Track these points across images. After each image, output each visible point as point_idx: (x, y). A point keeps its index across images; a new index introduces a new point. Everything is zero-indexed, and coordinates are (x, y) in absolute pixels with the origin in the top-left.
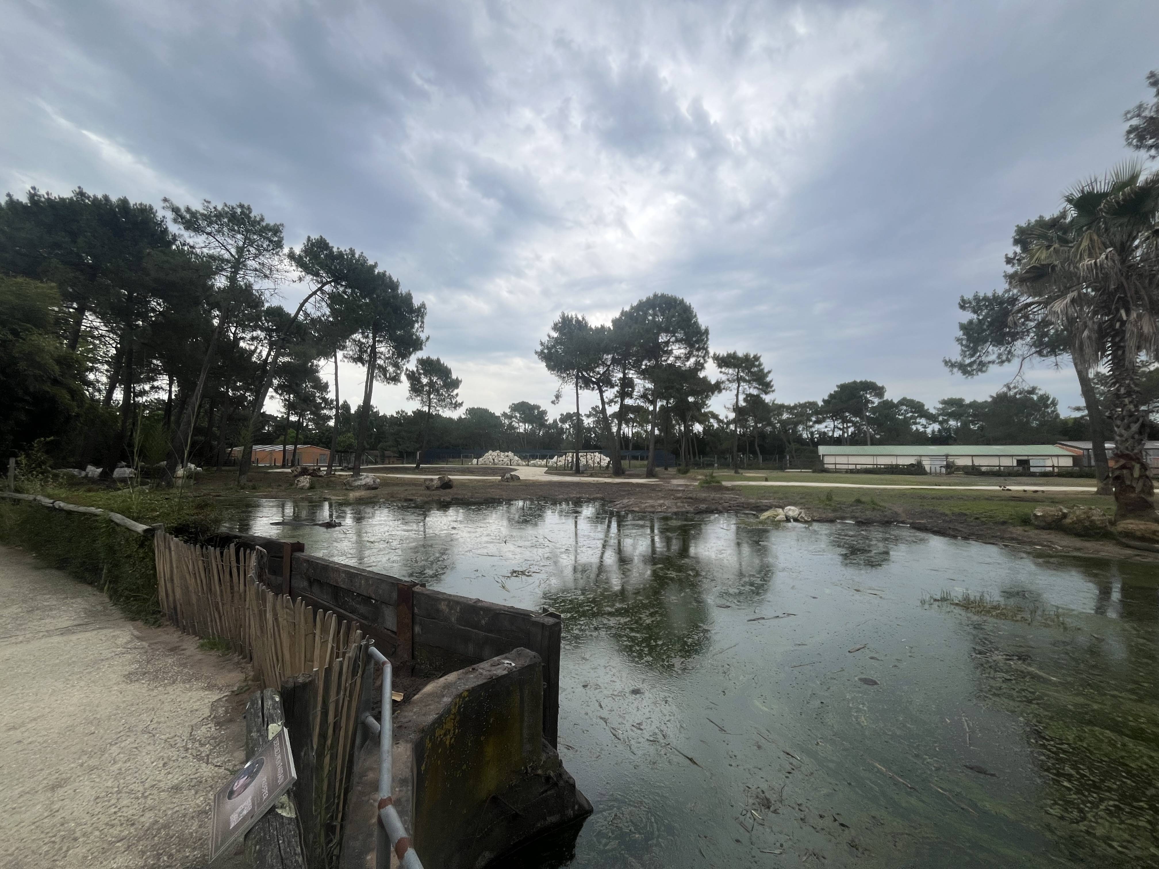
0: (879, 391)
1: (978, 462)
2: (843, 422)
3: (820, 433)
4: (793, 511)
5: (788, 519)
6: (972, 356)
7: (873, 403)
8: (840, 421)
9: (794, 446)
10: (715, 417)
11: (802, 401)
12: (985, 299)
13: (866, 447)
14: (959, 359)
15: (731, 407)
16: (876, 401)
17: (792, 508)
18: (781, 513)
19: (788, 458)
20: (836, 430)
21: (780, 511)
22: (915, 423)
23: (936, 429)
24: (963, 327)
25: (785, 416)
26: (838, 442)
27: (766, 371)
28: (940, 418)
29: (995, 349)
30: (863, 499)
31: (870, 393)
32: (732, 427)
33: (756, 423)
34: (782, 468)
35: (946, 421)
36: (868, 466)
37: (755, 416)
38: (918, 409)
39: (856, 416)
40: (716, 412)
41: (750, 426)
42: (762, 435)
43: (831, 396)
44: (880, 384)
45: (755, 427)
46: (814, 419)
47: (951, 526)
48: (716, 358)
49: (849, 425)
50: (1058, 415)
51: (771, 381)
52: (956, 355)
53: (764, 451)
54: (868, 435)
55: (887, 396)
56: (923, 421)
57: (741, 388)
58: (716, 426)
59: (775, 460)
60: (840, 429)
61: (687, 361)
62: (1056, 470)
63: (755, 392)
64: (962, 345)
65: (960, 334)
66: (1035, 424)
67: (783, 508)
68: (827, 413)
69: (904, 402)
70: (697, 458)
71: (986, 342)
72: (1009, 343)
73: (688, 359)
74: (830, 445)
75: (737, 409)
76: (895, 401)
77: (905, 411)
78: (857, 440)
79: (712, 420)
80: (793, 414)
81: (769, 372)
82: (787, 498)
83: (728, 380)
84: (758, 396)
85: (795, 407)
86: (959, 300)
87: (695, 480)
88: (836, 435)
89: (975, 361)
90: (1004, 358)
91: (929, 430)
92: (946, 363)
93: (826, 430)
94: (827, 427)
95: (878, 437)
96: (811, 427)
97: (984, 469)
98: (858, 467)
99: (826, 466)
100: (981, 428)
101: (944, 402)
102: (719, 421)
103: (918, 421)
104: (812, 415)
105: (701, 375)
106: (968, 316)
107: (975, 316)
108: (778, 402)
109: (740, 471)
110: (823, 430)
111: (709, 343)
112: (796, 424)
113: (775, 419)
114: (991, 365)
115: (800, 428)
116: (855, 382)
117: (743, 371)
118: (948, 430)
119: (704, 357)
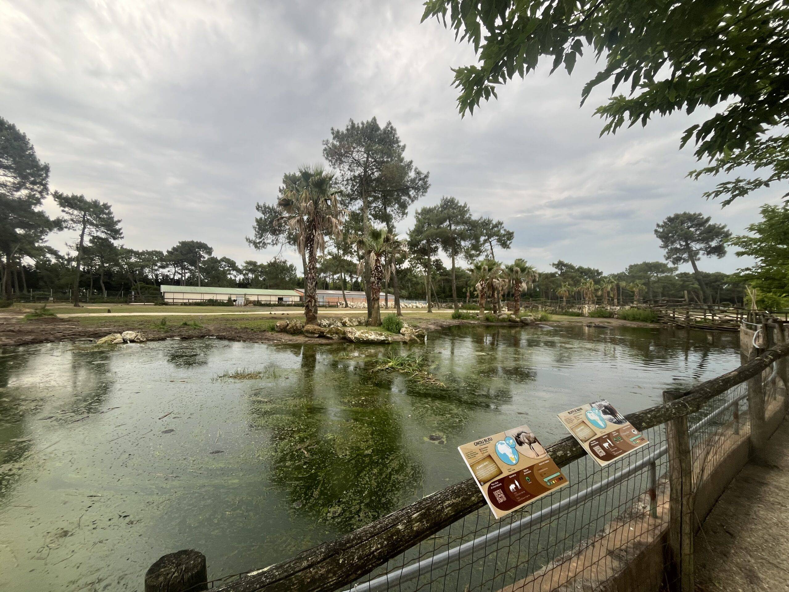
0: (209, 251)
1: (261, 298)
2: (182, 269)
3: (163, 276)
4: (130, 335)
5: (125, 342)
6: (260, 238)
7: (204, 258)
8: (180, 268)
9: (139, 284)
10: (54, 252)
11: (150, 250)
12: (269, 208)
13: (196, 288)
14: (254, 239)
15: (74, 245)
16: (207, 257)
17: (130, 332)
18: (119, 338)
19: (133, 293)
20: (176, 274)
21: (119, 335)
22: (230, 274)
23: (242, 279)
24: (257, 221)
25: (133, 260)
26: (177, 283)
27: (115, 219)
28: (244, 272)
29: (271, 237)
30: (188, 323)
31: (203, 251)
32: (74, 264)
33: (103, 263)
34: (127, 302)
35: (247, 274)
36: (197, 301)
37: (102, 257)
38: (232, 265)
39: (192, 265)
40: (55, 247)
41: (96, 265)
42: (109, 274)
43: (174, 249)
44: (210, 246)
45: (102, 266)
46: (159, 264)
47: (239, 335)
48: (57, 196)
49: (186, 271)
50: (296, 275)
51: (120, 229)
52: (252, 237)
53: (109, 287)
54: (199, 280)
55: (214, 255)
56: (234, 273)
57: (86, 230)
58: (54, 261)
59: (121, 295)
60: (179, 273)
61: (17, 191)
62: (293, 303)
63: (103, 236)
64: (256, 231)
65: (255, 224)
66: (287, 279)
67: (121, 333)
68: (170, 261)
69: (224, 259)
70: (25, 292)
71: (267, 232)
72: (277, 235)
73: (18, 189)
74: (171, 285)
75: (81, 248)
76: (219, 259)
77: (225, 265)
78: (191, 283)
79: (48, 255)
80: (140, 259)
81: (119, 221)
82: (126, 325)
83: (72, 220)
84: (106, 240)
85: (143, 253)
86: (256, 205)
87: (20, 313)
88: (176, 278)
89: (261, 242)
90: (275, 242)
91: (237, 279)
92: (247, 239)
93: (168, 274)
94: (170, 271)
95: (206, 281)
96: (156, 270)
97: (263, 303)
98: (191, 301)
99: (166, 300)
100: (264, 280)
101: (247, 263)
102: (58, 257)
103: (231, 272)
104: (157, 261)
105: (37, 209)
106: (260, 215)
107: (263, 216)
108: (127, 246)
109: (81, 304)
110: (166, 274)
111: (49, 180)
112: (143, 267)
113: (124, 261)
114: (268, 245)
115: (147, 270)
116: (193, 242)
117: (90, 215)
118: (248, 279)
119: (40, 193)
